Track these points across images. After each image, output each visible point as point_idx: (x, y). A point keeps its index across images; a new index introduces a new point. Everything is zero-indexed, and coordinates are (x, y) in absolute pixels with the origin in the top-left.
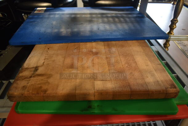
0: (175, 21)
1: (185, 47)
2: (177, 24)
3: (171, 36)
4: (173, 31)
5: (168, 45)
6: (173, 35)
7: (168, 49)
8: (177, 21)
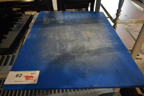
0: (120, 10)
1: (130, 27)
2: (121, 13)
3: (117, 21)
4: (118, 18)
5: (116, 27)
6: (119, 20)
7: (116, 30)
8: (121, 10)
